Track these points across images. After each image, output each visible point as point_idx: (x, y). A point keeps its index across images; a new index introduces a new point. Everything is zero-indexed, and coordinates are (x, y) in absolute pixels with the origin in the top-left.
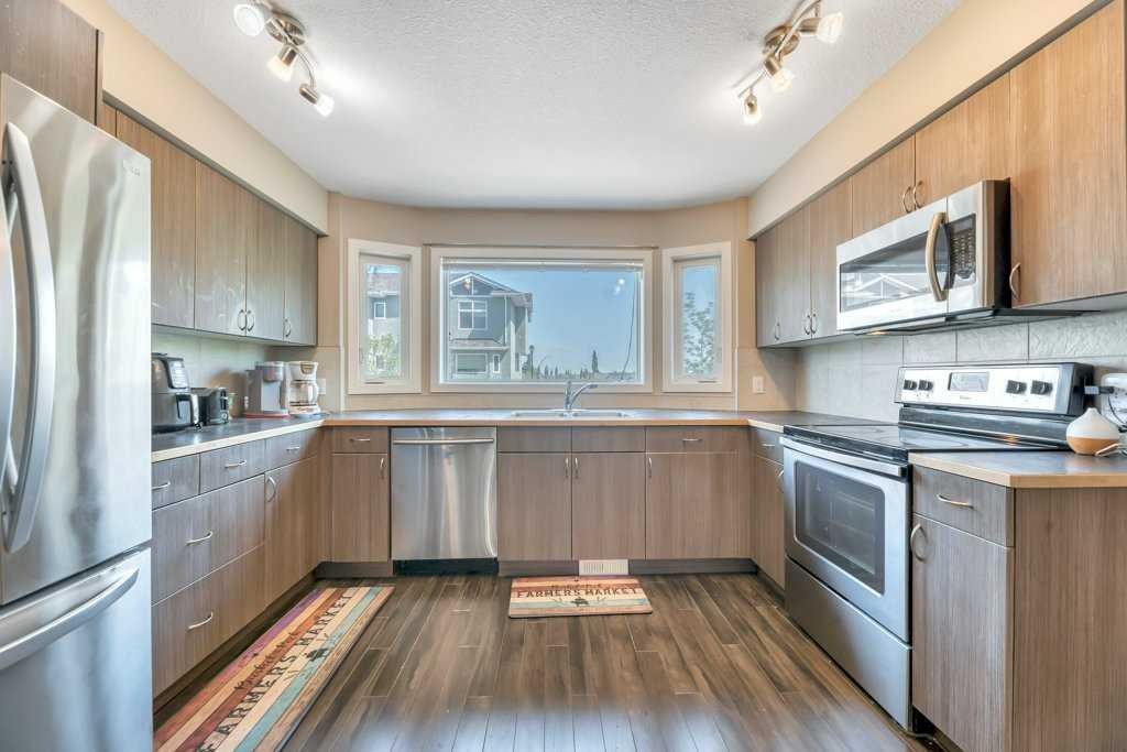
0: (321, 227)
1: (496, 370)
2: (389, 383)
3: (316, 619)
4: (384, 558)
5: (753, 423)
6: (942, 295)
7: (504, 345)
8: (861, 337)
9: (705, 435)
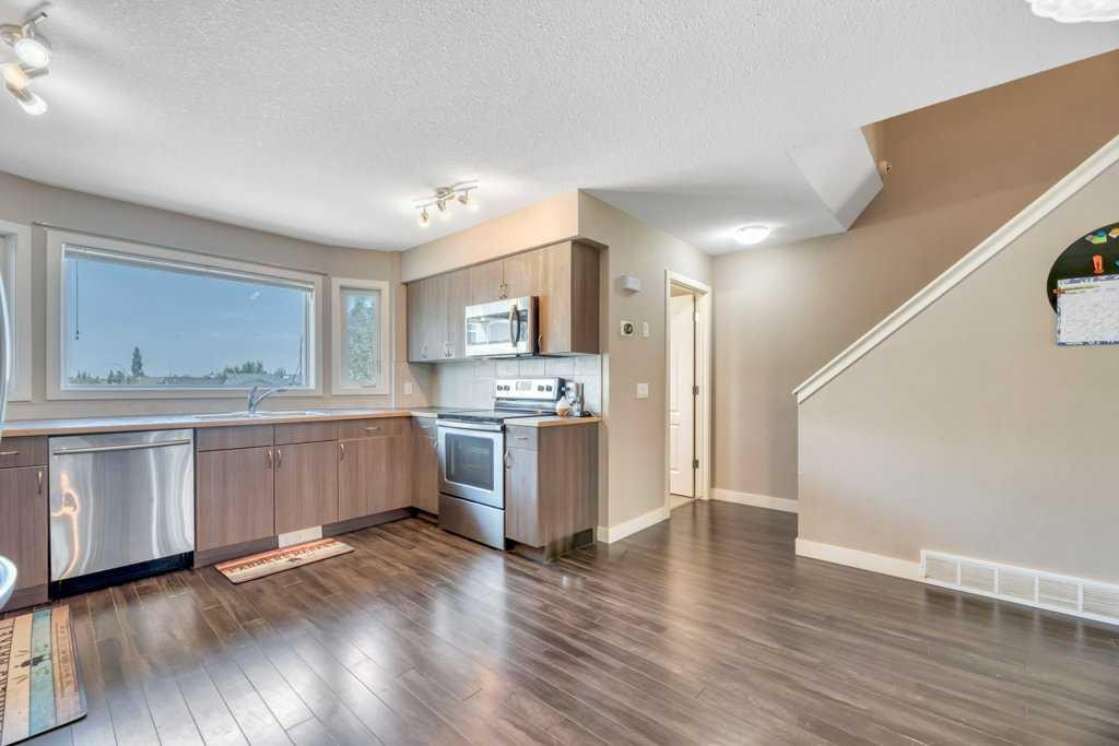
5: (414, 413)
6: (515, 345)
8: (478, 359)
9: (382, 425)
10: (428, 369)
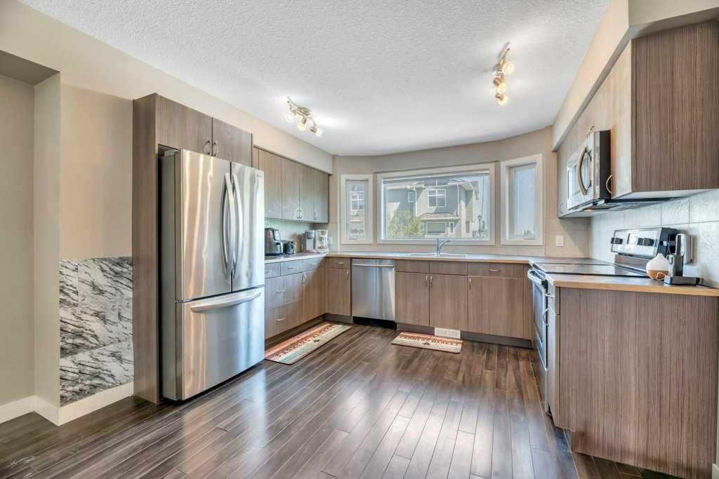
0: (330, 172)
1: (452, 231)
2: (359, 239)
3: (320, 332)
4: (349, 315)
5: (530, 262)
6: (585, 191)
7: (457, 216)
9: (502, 268)
10: (581, 223)
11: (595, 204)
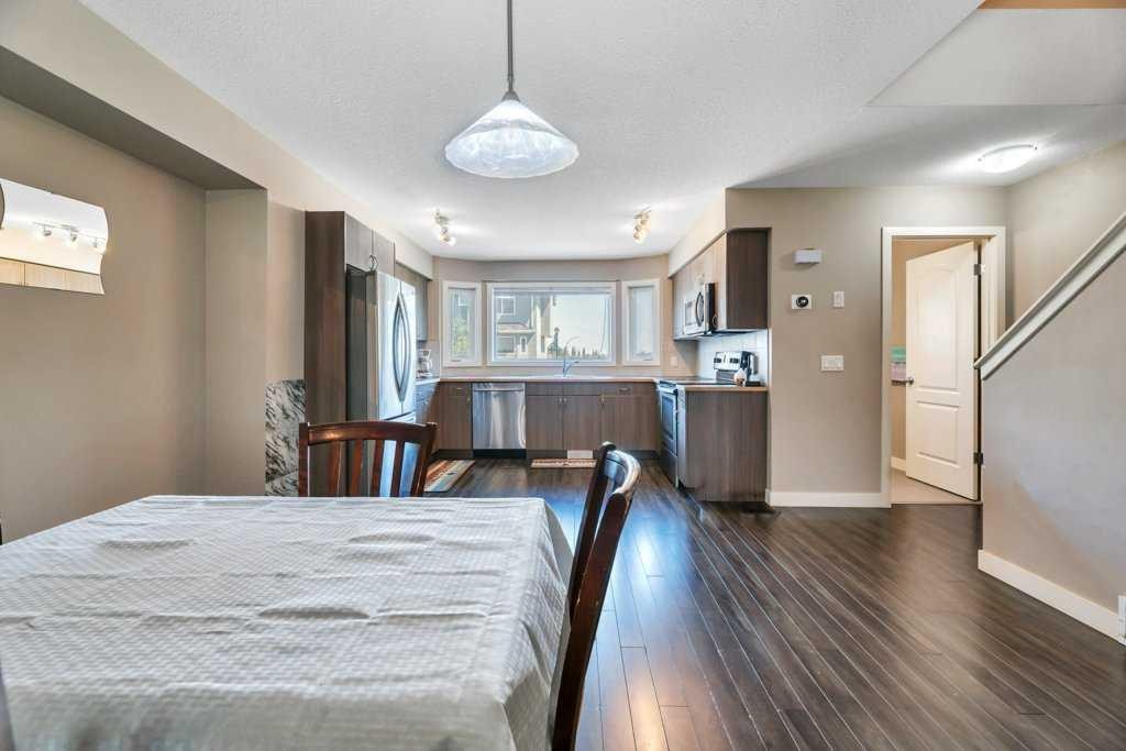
0: (429, 276)
1: (524, 351)
2: (464, 360)
4: (469, 448)
6: (700, 325)
7: (530, 328)
9: (631, 387)
10: (691, 346)
11: (705, 333)
